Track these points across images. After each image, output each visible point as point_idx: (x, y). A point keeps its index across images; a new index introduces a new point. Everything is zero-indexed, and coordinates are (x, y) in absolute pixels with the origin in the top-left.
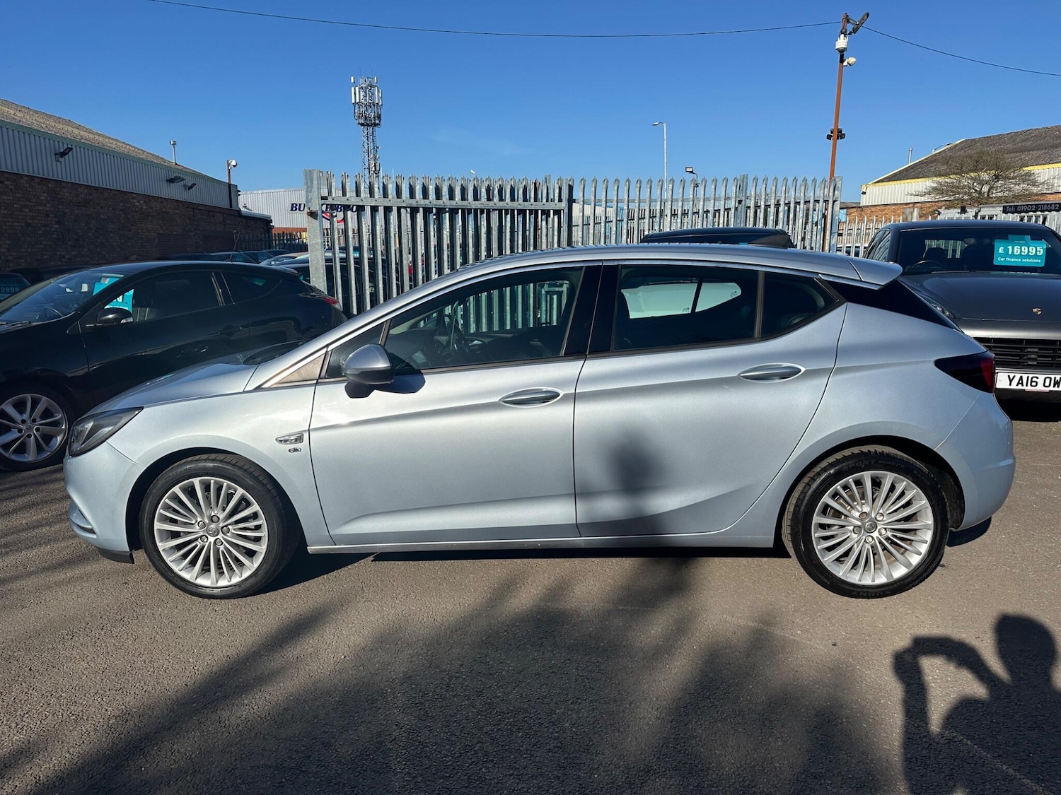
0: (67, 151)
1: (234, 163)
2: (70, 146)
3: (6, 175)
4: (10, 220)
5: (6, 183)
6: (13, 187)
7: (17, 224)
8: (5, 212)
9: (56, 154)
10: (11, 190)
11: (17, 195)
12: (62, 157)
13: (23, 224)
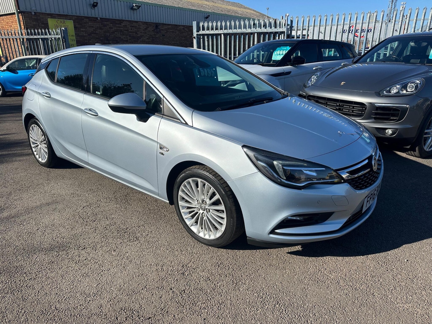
0: (208, 16)
1: (288, 15)
2: (209, 15)
3: (186, 27)
4: (186, 41)
5: (185, 29)
6: (188, 30)
7: (188, 43)
8: (184, 39)
9: (205, 18)
10: (187, 31)
11: (189, 33)
12: (207, 19)
13: (190, 43)
